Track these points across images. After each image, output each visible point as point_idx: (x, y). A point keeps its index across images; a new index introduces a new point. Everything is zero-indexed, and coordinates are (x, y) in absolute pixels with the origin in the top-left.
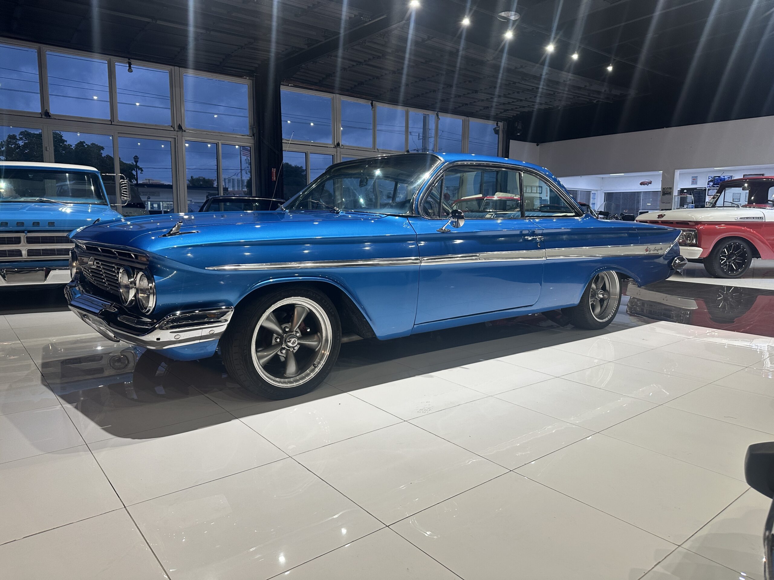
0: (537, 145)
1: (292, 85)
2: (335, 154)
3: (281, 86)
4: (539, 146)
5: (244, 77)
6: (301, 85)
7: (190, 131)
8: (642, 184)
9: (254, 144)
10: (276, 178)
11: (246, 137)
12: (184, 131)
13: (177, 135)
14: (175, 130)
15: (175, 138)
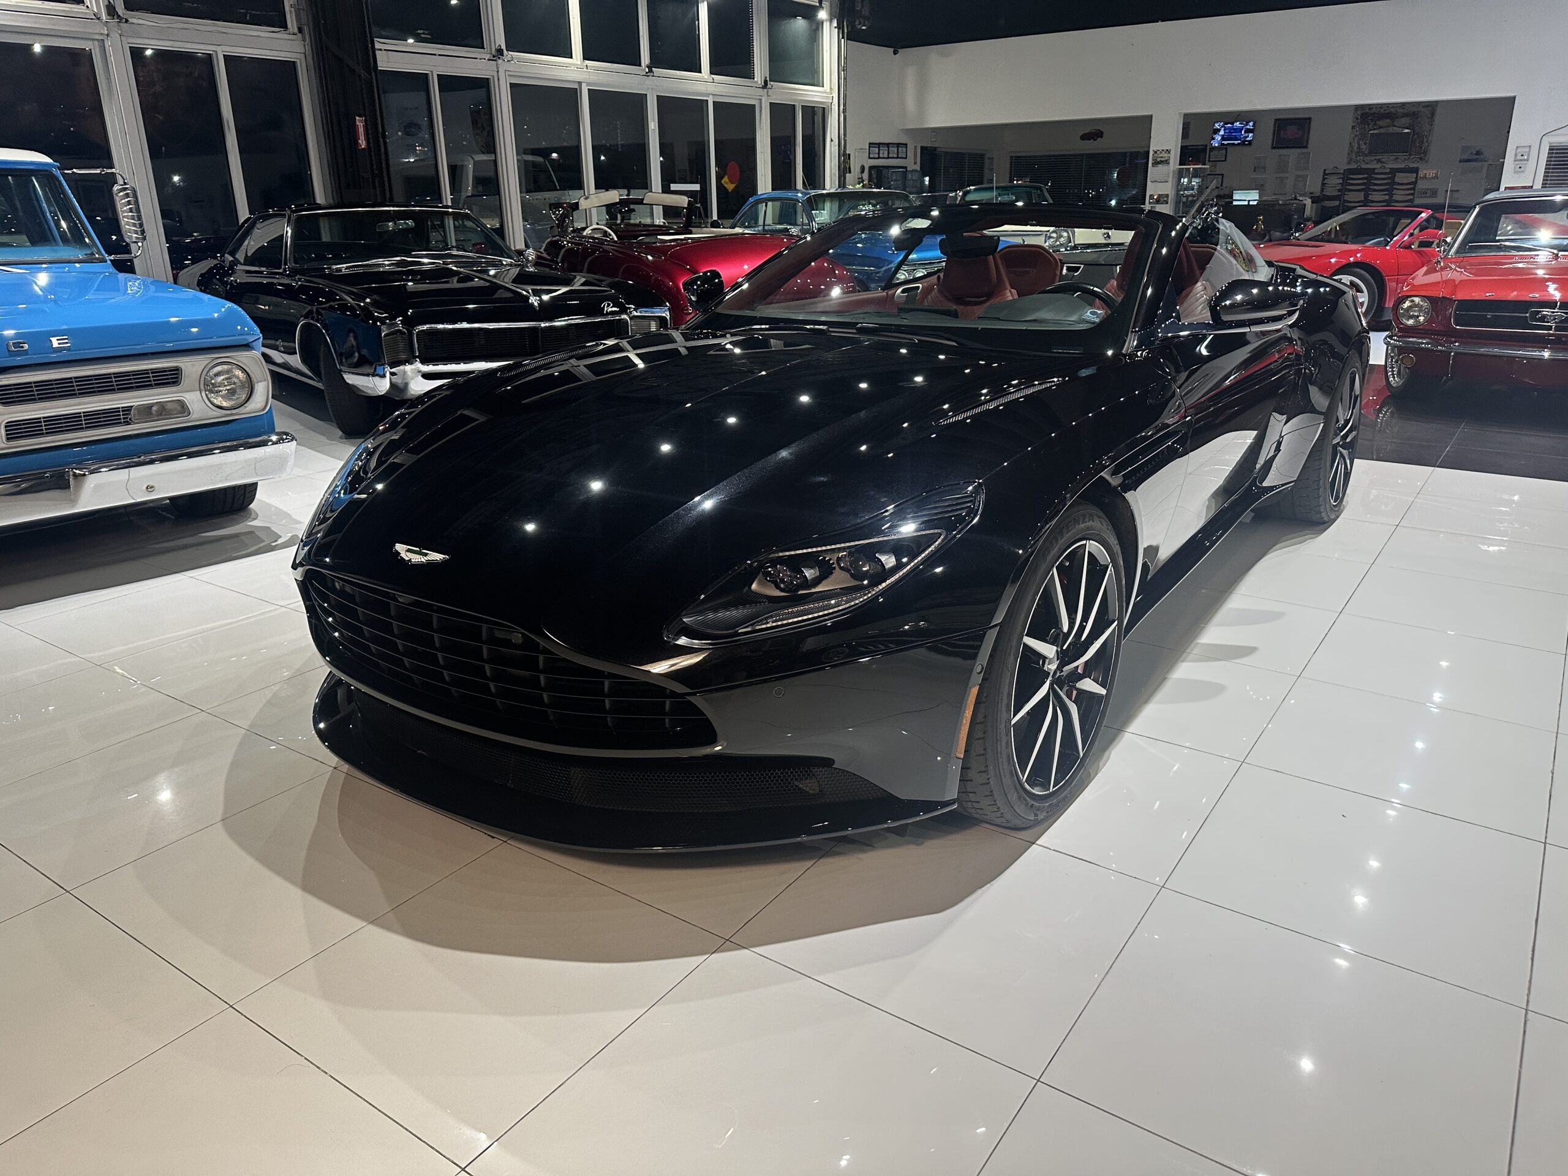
0: (895, 53)
2: (493, 76)
4: (897, 55)
7: (141, 22)
8: (1085, 137)
9: (305, 54)
10: (368, 143)
11: (282, 35)
12: (124, 20)
13: (106, 32)
14: (99, 19)
15: (103, 40)
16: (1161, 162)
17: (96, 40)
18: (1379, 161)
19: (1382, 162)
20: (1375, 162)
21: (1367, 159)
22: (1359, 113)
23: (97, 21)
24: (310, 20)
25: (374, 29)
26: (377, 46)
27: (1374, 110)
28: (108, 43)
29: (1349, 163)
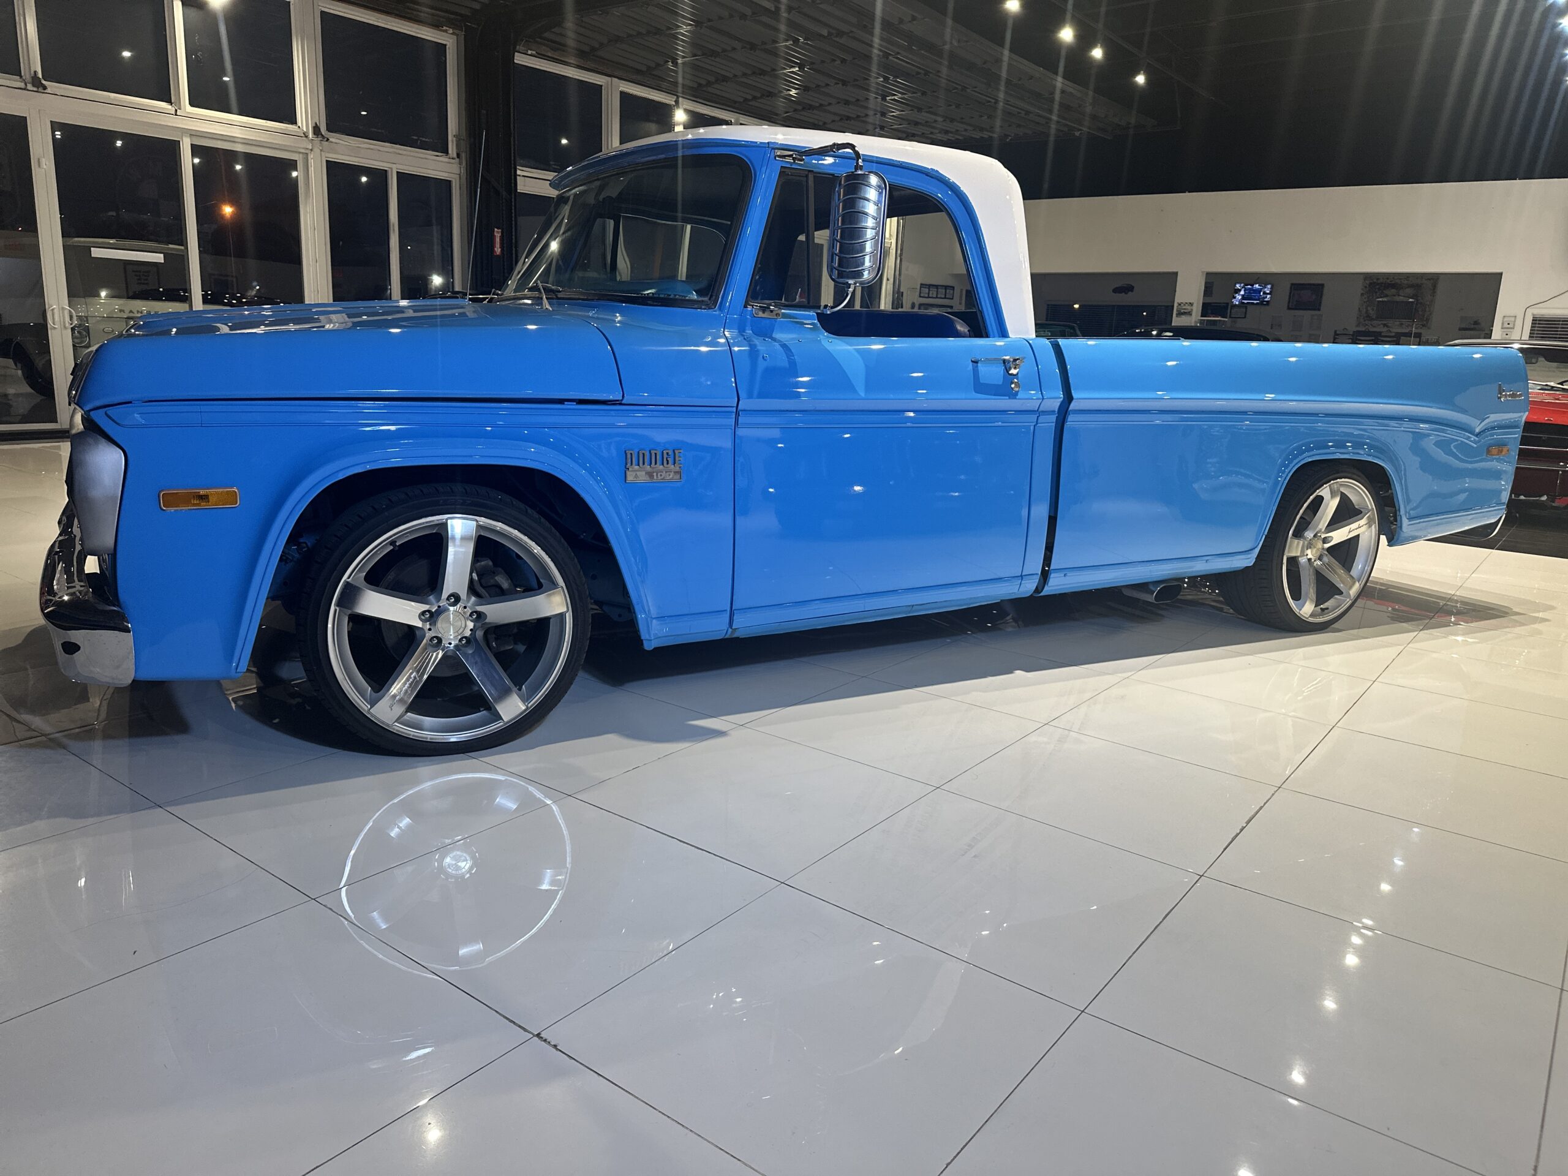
1: (534, 52)
3: (516, 53)
5: (445, 28)
6: (549, 54)
7: (337, 141)
8: (1117, 290)
9: (460, 175)
10: (502, 250)
11: (444, 159)
12: (326, 139)
13: (310, 148)
14: (306, 137)
15: (307, 154)
16: (1184, 313)
17: (303, 153)
18: (1385, 325)
19: (1387, 326)
20: (1382, 326)
21: (1375, 322)
22: (1368, 282)
23: (304, 138)
24: (468, 149)
25: (519, 161)
26: (519, 172)
27: (1381, 281)
28: (311, 156)
29: (1358, 325)
